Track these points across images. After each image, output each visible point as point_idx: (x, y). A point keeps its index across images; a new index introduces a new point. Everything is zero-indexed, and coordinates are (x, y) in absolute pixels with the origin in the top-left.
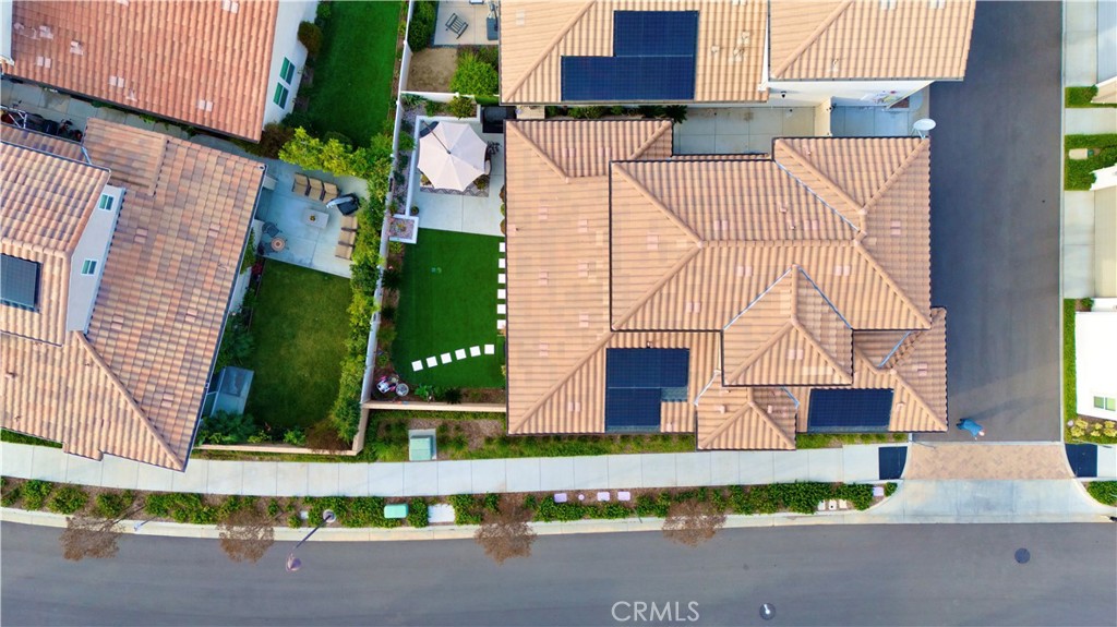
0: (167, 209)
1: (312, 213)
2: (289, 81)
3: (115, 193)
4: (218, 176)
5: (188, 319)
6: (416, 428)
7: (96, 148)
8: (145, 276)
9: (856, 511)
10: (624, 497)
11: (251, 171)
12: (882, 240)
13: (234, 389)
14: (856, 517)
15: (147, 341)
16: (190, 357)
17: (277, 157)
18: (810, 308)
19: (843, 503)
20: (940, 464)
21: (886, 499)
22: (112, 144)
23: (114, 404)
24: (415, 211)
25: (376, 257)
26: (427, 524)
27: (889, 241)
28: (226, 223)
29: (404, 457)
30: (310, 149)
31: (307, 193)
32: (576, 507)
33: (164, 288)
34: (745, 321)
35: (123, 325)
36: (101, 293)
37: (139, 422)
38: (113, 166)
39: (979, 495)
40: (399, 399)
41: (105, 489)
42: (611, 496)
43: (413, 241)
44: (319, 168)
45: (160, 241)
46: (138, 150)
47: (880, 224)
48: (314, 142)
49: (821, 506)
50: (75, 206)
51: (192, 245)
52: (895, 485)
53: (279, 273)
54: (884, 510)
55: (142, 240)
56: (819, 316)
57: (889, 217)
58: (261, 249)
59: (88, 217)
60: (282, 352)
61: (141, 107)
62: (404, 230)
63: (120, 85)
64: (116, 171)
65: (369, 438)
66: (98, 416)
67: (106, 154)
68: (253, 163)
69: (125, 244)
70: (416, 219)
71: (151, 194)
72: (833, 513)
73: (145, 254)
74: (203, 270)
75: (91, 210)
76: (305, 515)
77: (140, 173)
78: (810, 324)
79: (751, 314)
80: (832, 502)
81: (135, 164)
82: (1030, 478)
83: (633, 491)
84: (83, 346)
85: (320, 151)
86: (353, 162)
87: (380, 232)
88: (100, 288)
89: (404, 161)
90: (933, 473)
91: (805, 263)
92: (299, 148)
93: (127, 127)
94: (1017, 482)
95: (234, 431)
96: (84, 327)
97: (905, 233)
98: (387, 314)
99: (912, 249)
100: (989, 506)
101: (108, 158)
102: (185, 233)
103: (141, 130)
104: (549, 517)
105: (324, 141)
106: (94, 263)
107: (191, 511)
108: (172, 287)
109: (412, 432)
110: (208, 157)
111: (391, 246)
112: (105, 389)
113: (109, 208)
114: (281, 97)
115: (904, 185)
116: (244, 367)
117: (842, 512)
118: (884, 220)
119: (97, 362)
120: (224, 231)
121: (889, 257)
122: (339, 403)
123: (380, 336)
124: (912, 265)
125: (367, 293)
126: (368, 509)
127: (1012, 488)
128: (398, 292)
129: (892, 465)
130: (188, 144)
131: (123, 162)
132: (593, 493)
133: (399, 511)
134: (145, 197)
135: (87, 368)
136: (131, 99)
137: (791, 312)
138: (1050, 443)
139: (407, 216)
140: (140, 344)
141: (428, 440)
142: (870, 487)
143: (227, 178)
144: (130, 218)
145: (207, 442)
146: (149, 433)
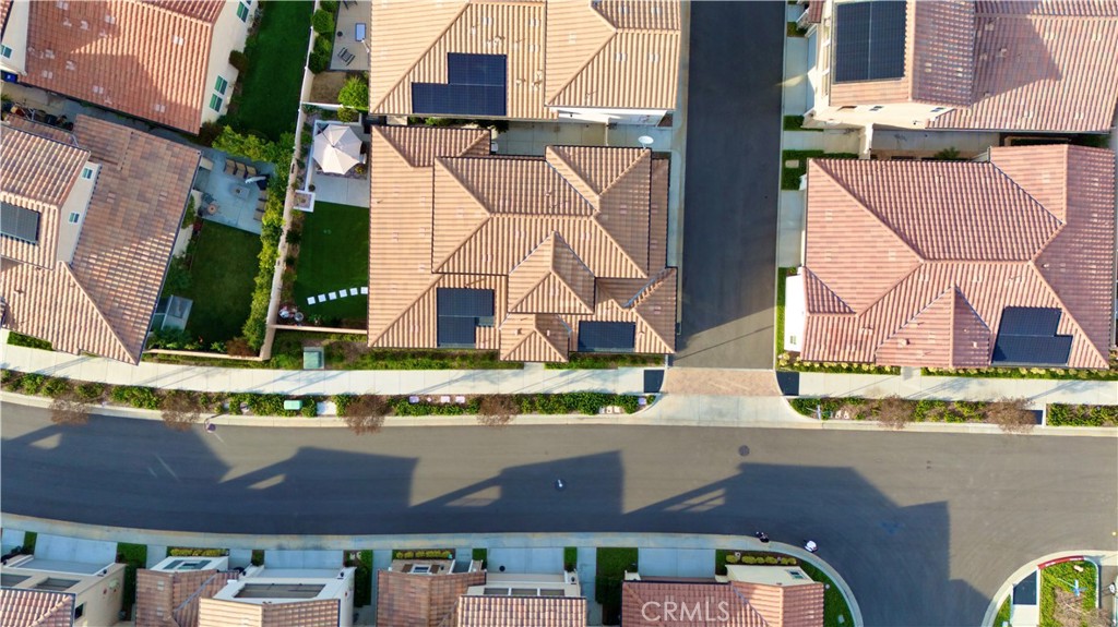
0: (129, 179)
1: (237, 187)
2: (222, 92)
3: (94, 167)
4: (168, 158)
5: (143, 258)
6: (310, 346)
7: (83, 136)
8: (113, 226)
9: (626, 415)
10: (461, 400)
11: (191, 155)
12: (612, 217)
13: (178, 313)
14: (627, 419)
15: (113, 272)
16: (143, 285)
17: (211, 146)
18: (563, 261)
19: (617, 409)
20: (687, 383)
21: (648, 407)
22: (93, 133)
23: (89, 315)
24: (312, 188)
25: (280, 220)
26: (316, 415)
27: (618, 218)
28: (171, 191)
29: (300, 367)
30: (234, 141)
31: (234, 173)
32: (426, 406)
33: (126, 235)
34: (521, 269)
35: (97, 260)
36: (83, 237)
37: (106, 329)
38: (93, 149)
39: (714, 406)
40: (297, 323)
41: (83, 382)
42: (451, 400)
43: (311, 209)
44: (242, 155)
45: (125, 202)
46: (111, 139)
47: (611, 206)
48: (238, 136)
49: (602, 410)
50: (65, 175)
51: (147, 205)
52: (654, 397)
53: (213, 230)
54: (648, 415)
55: (112, 201)
56: (570, 267)
57: (618, 201)
58: (201, 212)
59: (73, 182)
60: (214, 287)
61: (115, 108)
62: (304, 201)
63: (101, 92)
64: (95, 152)
65: (275, 351)
66: (78, 323)
67: (89, 140)
68: (193, 150)
69: (100, 203)
70: (313, 194)
71: (119, 169)
72: (612, 415)
73: (114, 211)
74: (155, 223)
75: (75, 178)
76: (227, 405)
77: (112, 154)
78: (564, 272)
79: (526, 264)
80: (609, 408)
81: (108, 148)
82: (751, 395)
83: (467, 396)
84: (68, 273)
85: (242, 143)
86: (265, 151)
87: (283, 203)
88: (81, 233)
89: (305, 152)
90: (683, 389)
91: (560, 231)
92: (227, 141)
93: (105, 122)
94: (742, 398)
95: (175, 340)
96: (69, 260)
97: (630, 213)
98: (289, 261)
99: (636, 224)
100: (721, 414)
101: (90, 143)
102: (142, 197)
103: (114, 124)
104: (406, 412)
105: (245, 135)
106: (77, 215)
107: (144, 400)
108: (132, 234)
109: (305, 349)
110: (161, 145)
111: (294, 213)
112: (83, 304)
113: (89, 177)
114: (217, 104)
115: (630, 180)
116: (186, 297)
117: (615, 416)
118: (615, 204)
119: (78, 285)
120: (170, 197)
121: (618, 228)
122: (250, 322)
123: (285, 277)
124: (635, 234)
125: (272, 245)
126: (272, 402)
127: (738, 402)
128: (298, 247)
129: (653, 382)
130: (146, 135)
131: (100, 146)
132: (438, 397)
133: (296, 405)
134: (114, 170)
135: (71, 289)
136: (108, 102)
137: (550, 264)
138: (765, 370)
139: (307, 191)
140: (108, 273)
141: (316, 354)
142: (636, 398)
143: (174, 160)
144: (104, 185)
145: (156, 347)
146: (114, 336)
